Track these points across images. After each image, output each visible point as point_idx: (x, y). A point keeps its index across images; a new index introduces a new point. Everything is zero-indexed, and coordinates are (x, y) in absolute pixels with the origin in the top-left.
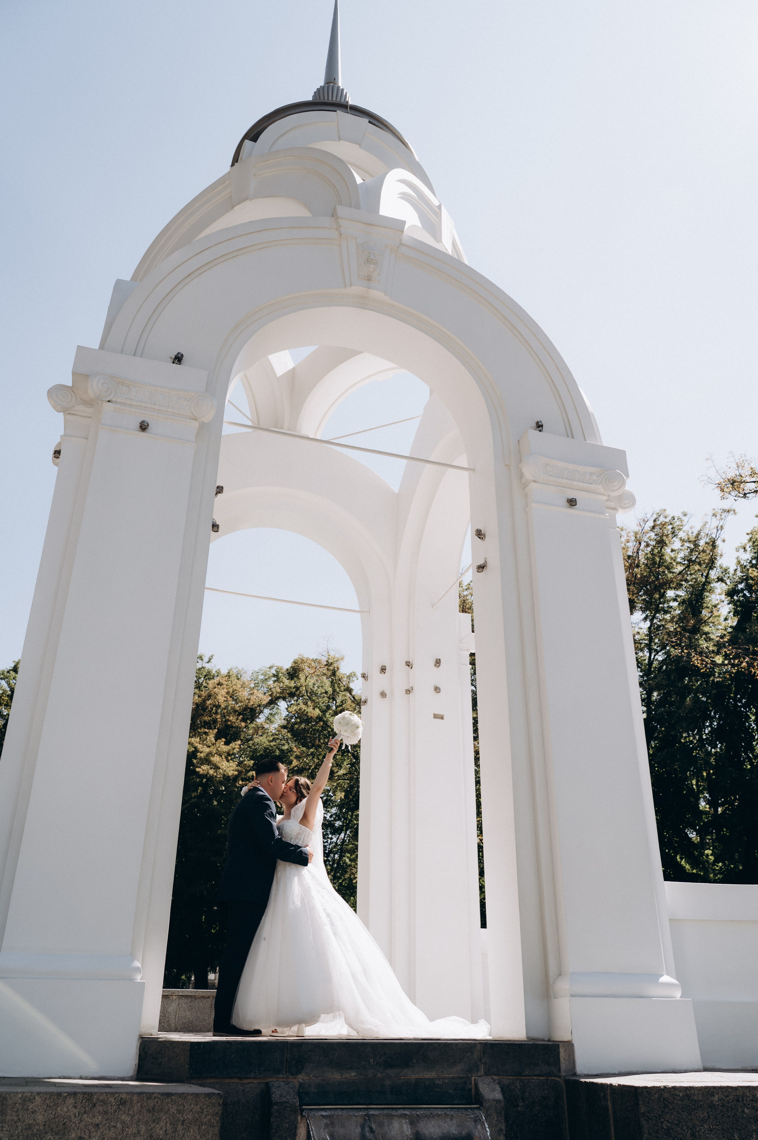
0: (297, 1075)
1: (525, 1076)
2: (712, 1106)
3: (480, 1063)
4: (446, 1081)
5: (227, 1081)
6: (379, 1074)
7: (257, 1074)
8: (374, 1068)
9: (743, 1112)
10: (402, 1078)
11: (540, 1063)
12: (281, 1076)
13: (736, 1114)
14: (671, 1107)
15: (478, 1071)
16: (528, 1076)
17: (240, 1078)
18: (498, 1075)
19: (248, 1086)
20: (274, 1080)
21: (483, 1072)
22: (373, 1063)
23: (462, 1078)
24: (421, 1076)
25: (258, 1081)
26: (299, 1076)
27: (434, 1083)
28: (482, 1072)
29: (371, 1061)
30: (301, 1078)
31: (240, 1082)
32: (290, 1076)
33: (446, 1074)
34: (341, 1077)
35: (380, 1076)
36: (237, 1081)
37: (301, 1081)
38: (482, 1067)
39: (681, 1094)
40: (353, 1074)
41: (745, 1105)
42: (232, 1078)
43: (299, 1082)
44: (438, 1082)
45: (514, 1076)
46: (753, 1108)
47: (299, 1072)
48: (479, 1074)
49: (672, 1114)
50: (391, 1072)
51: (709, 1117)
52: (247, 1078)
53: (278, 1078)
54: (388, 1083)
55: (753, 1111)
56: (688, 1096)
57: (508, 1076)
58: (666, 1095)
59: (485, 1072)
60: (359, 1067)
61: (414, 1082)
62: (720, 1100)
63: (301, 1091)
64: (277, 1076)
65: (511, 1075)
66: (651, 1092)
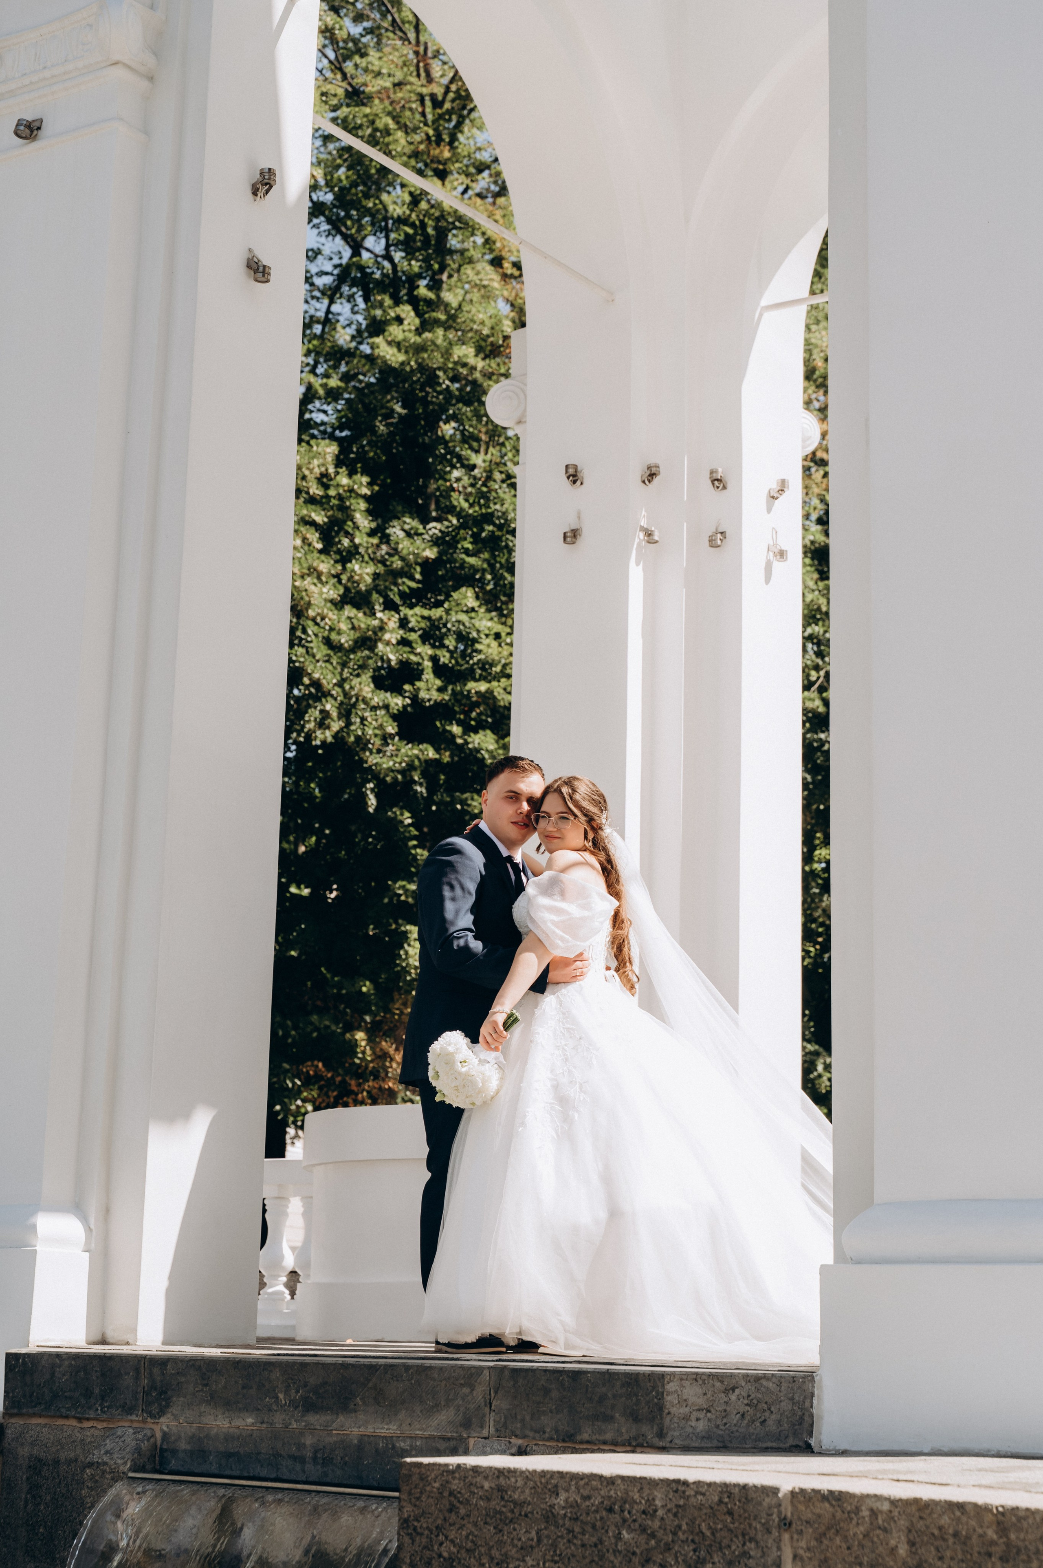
0: (160, 1417)
1: (581, 1442)
2: (550, 1517)
3: (487, 1410)
4: (418, 1444)
5: (60, 1422)
6: (293, 1422)
7: (99, 1412)
8: (285, 1411)
9: (618, 1537)
10: (334, 1432)
11: (617, 1415)
12: (134, 1417)
13: (601, 1542)
14: (462, 1511)
15: (482, 1427)
16: (588, 1442)
17: (80, 1420)
18: (524, 1437)
19: (88, 1433)
20: (127, 1424)
21: (492, 1430)
22: (283, 1402)
23: (449, 1439)
24: (370, 1430)
25: (105, 1425)
26: (162, 1420)
27: (394, 1447)
28: (490, 1428)
29: (281, 1396)
30: (165, 1423)
31: (79, 1425)
32: (149, 1420)
33: (419, 1430)
34: (228, 1425)
35: (295, 1426)
36: (74, 1422)
37: (165, 1429)
38: (492, 1419)
39: (487, 1485)
40: (250, 1420)
41: (624, 1521)
42: (67, 1417)
43: (161, 1430)
44: (402, 1444)
45: (558, 1441)
46: (643, 1529)
47: (162, 1412)
48: (485, 1433)
49: (462, 1527)
50: (316, 1419)
51: (539, 1541)
52: (88, 1419)
53: (132, 1421)
54: (309, 1441)
55: (642, 1539)
56: (501, 1489)
57: (544, 1440)
58: (455, 1485)
59: (497, 1430)
60: (259, 1407)
61: (356, 1441)
62: (569, 1505)
63: (165, 1447)
64: (130, 1418)
65: (551, 1439)
66: (428, 1476)
